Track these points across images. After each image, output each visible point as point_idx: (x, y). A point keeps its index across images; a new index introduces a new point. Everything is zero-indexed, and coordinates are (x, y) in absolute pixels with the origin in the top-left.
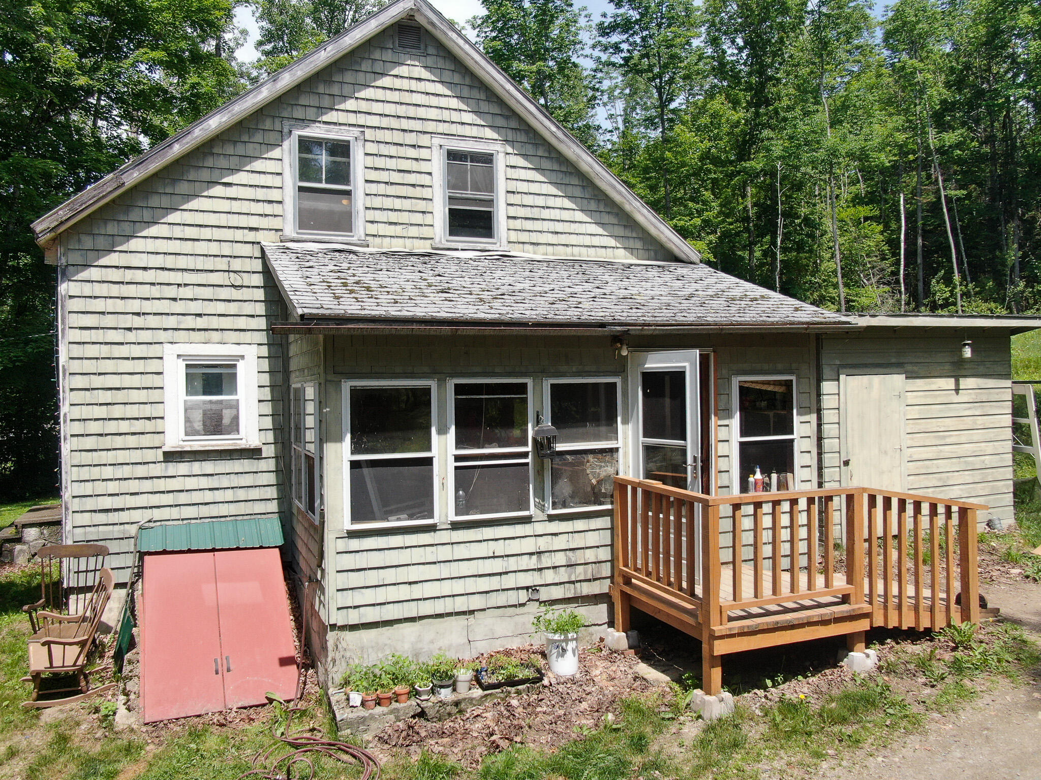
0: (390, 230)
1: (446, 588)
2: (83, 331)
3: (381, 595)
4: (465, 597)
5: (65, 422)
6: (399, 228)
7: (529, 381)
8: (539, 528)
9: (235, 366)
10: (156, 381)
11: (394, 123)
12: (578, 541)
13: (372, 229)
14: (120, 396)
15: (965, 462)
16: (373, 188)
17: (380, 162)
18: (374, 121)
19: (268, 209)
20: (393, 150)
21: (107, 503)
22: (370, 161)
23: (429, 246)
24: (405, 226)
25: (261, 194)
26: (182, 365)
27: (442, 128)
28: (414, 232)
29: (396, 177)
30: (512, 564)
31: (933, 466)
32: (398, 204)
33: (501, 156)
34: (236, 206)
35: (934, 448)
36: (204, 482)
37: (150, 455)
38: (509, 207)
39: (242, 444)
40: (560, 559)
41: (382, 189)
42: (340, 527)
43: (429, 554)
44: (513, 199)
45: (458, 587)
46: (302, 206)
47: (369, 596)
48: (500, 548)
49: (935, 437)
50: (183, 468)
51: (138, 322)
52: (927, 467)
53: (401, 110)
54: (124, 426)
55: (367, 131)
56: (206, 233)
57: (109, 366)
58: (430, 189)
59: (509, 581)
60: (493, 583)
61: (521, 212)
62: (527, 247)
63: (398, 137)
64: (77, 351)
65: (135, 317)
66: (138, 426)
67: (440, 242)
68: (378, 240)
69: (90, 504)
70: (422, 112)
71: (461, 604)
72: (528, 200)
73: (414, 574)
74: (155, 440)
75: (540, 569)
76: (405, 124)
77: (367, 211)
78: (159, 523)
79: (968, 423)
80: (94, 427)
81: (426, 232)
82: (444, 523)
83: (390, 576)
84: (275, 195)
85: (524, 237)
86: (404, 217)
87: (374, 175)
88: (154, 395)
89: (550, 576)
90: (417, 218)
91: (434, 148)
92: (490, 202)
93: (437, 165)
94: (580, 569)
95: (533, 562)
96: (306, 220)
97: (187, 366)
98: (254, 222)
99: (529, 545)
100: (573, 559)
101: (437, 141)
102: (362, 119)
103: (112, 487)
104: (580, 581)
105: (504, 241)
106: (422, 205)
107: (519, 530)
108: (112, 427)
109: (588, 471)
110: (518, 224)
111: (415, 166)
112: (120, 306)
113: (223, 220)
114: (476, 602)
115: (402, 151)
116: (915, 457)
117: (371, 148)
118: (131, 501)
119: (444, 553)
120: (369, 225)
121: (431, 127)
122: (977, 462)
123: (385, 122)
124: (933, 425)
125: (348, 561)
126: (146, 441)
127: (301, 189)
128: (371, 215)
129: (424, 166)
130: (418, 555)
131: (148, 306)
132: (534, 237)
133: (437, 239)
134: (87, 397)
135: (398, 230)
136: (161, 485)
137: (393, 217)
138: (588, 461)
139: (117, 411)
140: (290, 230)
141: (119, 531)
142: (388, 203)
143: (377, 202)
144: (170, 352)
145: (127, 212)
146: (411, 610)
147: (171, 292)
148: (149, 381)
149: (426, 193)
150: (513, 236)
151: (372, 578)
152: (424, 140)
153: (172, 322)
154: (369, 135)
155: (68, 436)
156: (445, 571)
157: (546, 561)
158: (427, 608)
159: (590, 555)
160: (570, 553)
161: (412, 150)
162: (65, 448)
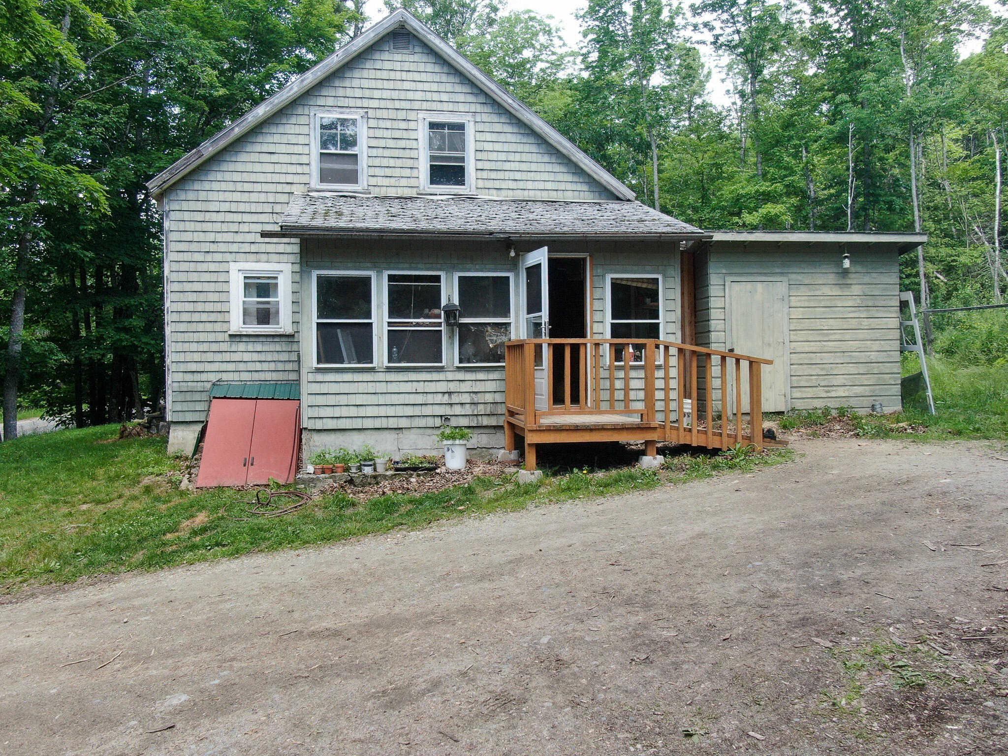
0: (386, 182)
1: (383, 411)
2: (179, 253)
3: (337, 412)
4: (396, 418)
5: (168, 313)
6: (393, 180)
7: (443, 274)
8: (450, 376)
9: (276, 278)
10: (224, 287)
11: (390, 104)
12: (479, 387)
13: (373, 181)
14: (202, 297)
15: (850, 356)
16: (374, 152)
17: (379, 133)
18: (374, 104)
19: (299, 169)
20: (388, 124)
21: (193, 367)
22: (372, 133)
23: (415, 193)
24: (397, 179)
25: (294, 159)
26: (241, 276)
27: (425, 105)
28: (403, 182)
29: (391, 143)
30: (430, 399)
31: (817, 359)
32: (392, 162)
33: (472, 124)
34: (278, 168)
35: (818, 343)
36: (255, 357)
37: (220, 337)
38: (478, 162)
39: (281, 331)
40: (466, 398)
41: (380, 152)
42: (310, 366)
43: (371, 388)
44: (480, 156)
45: (391, 411)
46: (322, 167)
47: (329, 412)
48: (420, 387)
49: (820, 334)
50: (242, 347)
51: (213, 247)
52: (811, 359)
53: (395, 95)
54: (204, 317)
55: (370, 111)
56: (258, 187)
57: (194, 277)
58: (416, 151)
59: (428, 410)
60: (417, 411)
61: (487, 165)
62: (492, 191)
63: (392, 114)
64: (175, 266)
65: (211, 244)
66: (213, 317)
67: (424, 189)
68: (377, 189)
69: (183, 367)
70: (410, 95)
71: (393, 423)
72: (493, 156)
73: (359, 400)
74: (224, 327)
75: (451, 404)
76: (397, 104)
77: (370, 168)
78: (226, 383)
79: (853, 323)
80: (186, 317)
81: (413, 182)
82: (381, 368)
83: (343, 400)
84: (304, 159)
85: (489, 184)
86: (397, 172)
87: (374, 143)
88: (223, 297)
89: (458, 410)
90: (407, 172)
91: (419, 121)
92: (462, 159)
93: (423, 133)
94: (481, 407)
95: (446, 399)
96: (326, 176)
97: (245, 277)
98: (289, 179)
99: (442, 387)
100: (476, 399)
101: (421, 115)
102: (366, 103)
103: (197, 357)
104: (482, 415)
105: (473, 188)
106: (410, 163)
107: (435, 376)
108: (196, 317)
109: (487, 338)
110: (484, 174)
111: (405, 135)
112: (201, 237)
113: (269, 178)
114: (403, 423)
115: (395, 124)
116: (798, 350)
117: (373, 123)
118: (208, 367)
119: (381, 388)
120: (370, 178)
121: (417, 105)
122: (863, 357)
123: (383, 104)
124: (817, 324)
125: (315, 388)
126: (218, 327)
127: (322, 154)
128: (372, 171)
129: (412, 135)
130: (362, 388)
131: (219, 237)
132: (497, 184)
133: (421, 188)
134: (182, 297)
135: (392, 181)
136: (227, 357)
137: (388, 172)
138: (487, 331)
139: (200, 306)
140: (315, 183)
141: (201, 387)
142: (385, 162)
143: (377, 162)
144: (234, 267)
145: (206, 175)
146: (358, 424)
147: (234, 227)
148: (219, 287)
149: (413, 154)
150: (481, 184)
151: (332, 400)
152: (412, 115)
153: (234, 248)
154: (371, 113)
155: (170, 322)
156: (382, 400)
157: (455, 399)
158: (369, 423)
159: (489, 398)
160: (474, 396)
161: (403, 122)
162: (168, 330)
